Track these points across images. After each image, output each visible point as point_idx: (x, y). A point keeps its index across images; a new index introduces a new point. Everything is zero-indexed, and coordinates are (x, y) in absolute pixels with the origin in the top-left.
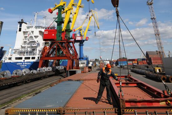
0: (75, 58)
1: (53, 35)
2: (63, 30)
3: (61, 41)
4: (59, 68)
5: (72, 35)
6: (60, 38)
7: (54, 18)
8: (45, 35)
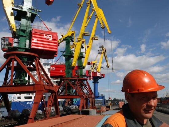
0: (89, 97)
1: (61, 71)
2: (72, 65)
3: (72, 78)
4: (72, 108)
5: (85, 72)
6: (70, 75)
7: (62, 52)
8: (51, 71)
